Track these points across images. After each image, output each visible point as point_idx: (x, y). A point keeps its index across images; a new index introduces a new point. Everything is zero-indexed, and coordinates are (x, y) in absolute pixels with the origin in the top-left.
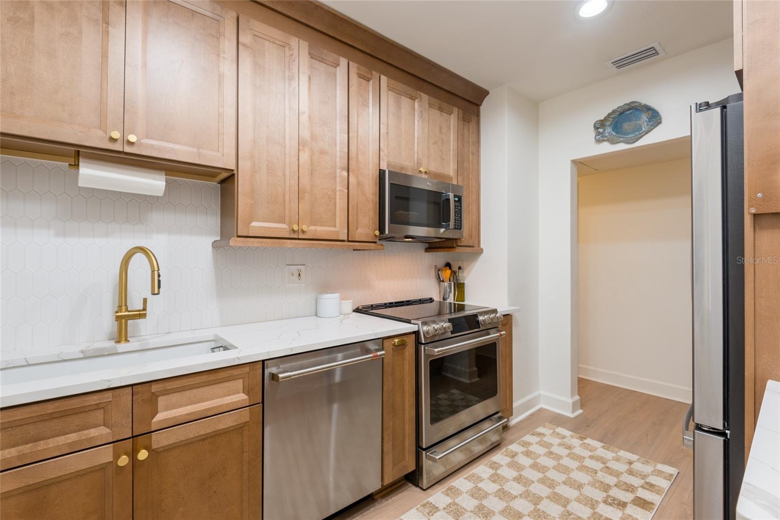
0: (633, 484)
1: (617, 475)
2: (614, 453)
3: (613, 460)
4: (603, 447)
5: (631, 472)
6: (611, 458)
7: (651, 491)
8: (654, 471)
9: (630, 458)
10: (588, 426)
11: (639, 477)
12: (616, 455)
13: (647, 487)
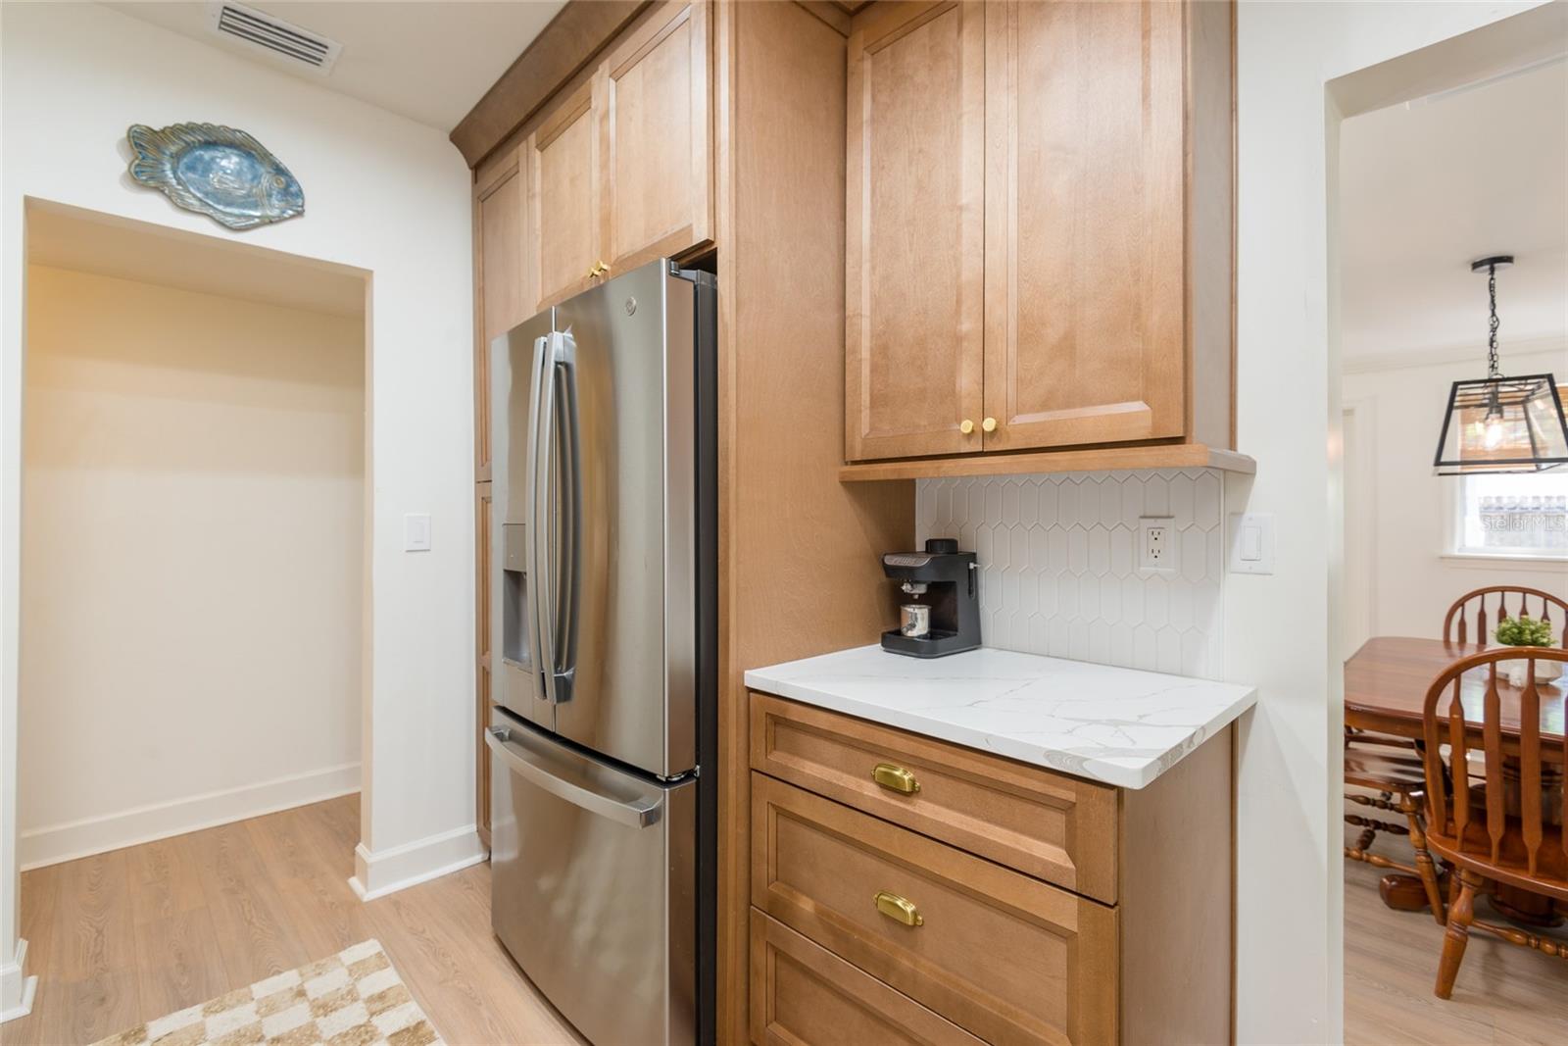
0: (356, 1024)
1: (311, 1035)
2: (246, 1002)
3: (262, 1017)
4: (207, 1012)
5: (324, 1008)
6: (257, 1018)
7: (394, 1006)
8: (350, 971)
9: (289, 986)
10: (103, 1000)
11: (344, 1003)
12: (254, 1003)
13: (378, 1006)
